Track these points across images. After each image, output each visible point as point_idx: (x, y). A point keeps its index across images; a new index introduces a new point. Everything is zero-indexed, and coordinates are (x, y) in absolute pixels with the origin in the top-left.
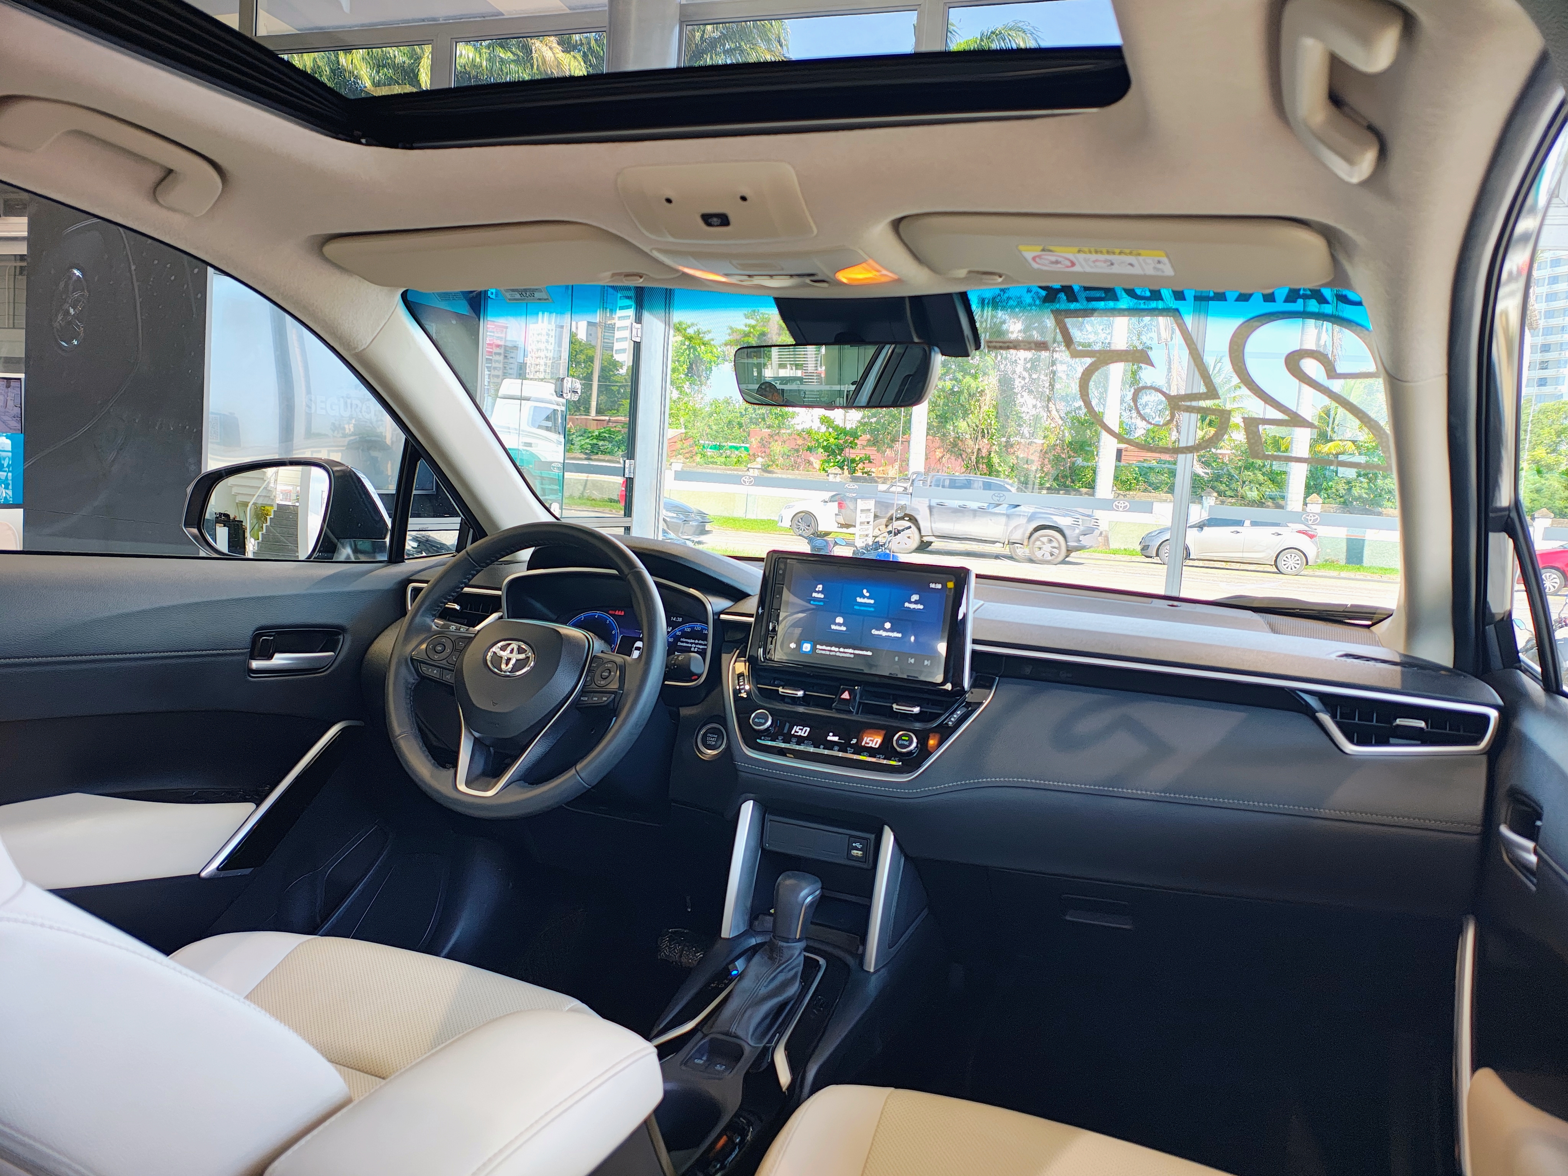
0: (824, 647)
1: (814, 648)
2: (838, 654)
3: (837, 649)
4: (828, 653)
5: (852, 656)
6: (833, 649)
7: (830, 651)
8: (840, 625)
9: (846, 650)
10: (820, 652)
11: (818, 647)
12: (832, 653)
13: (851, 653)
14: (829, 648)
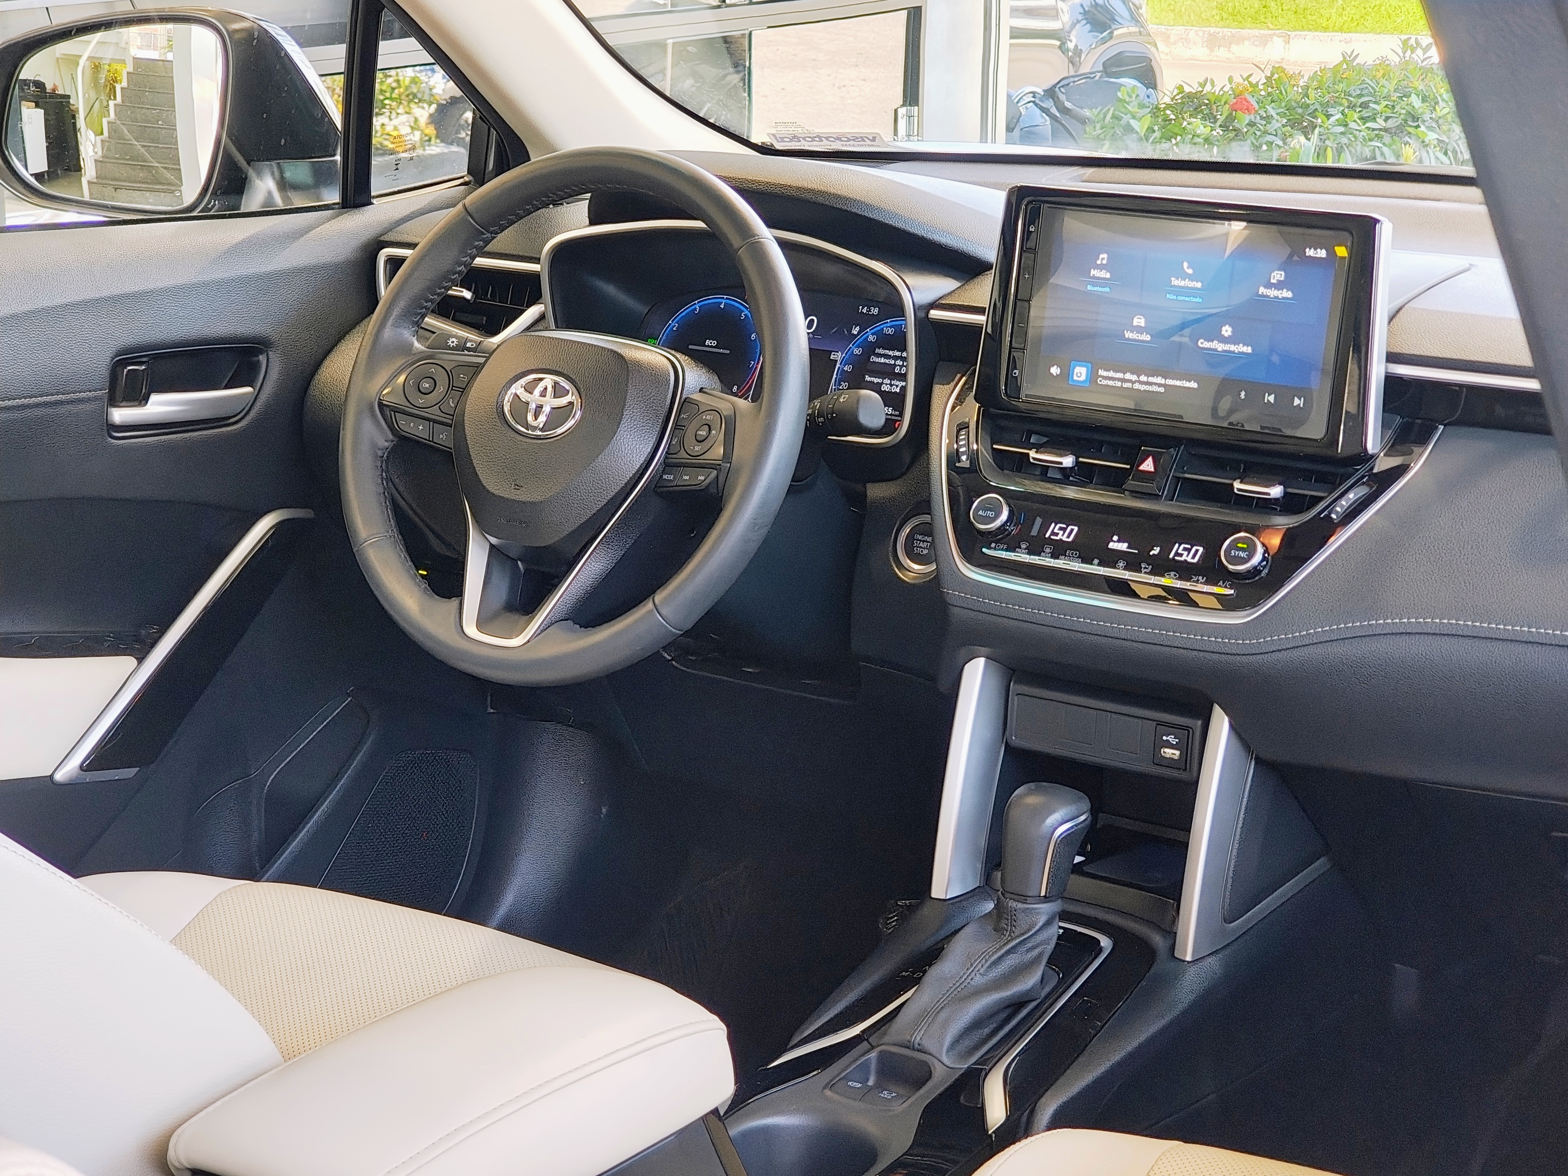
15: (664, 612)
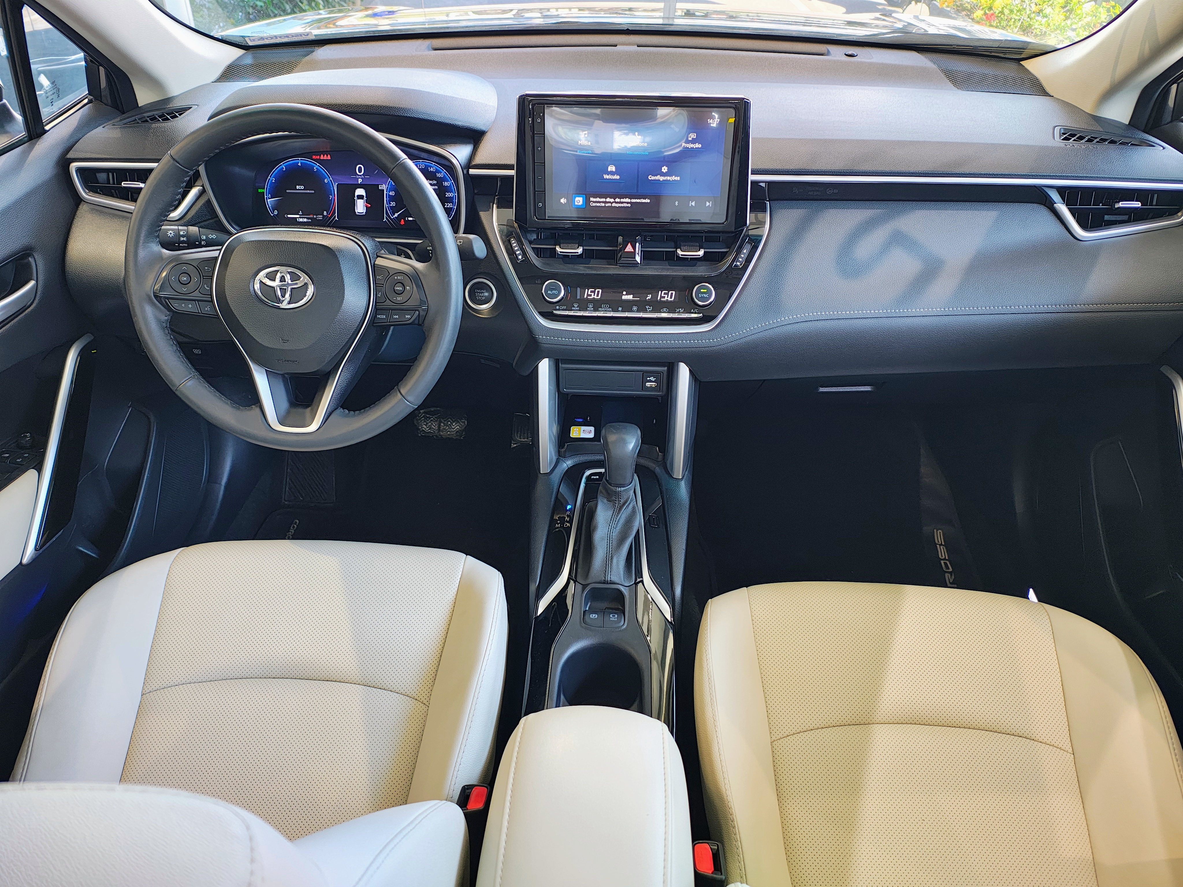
0: (598, 199)
1: (587, 201)
2: (614, 205)
3: (612, 200)
4: (603, 205)
5: (629, 205)
6: (608, 200)
7: (605, 202)
8: (612, 173)
9: (622, 200)
10: (594, 204)
11: (592, 199)
12: (607, 205)
13: (628, 203)
14: (603, 200)
15: (409, 398)
